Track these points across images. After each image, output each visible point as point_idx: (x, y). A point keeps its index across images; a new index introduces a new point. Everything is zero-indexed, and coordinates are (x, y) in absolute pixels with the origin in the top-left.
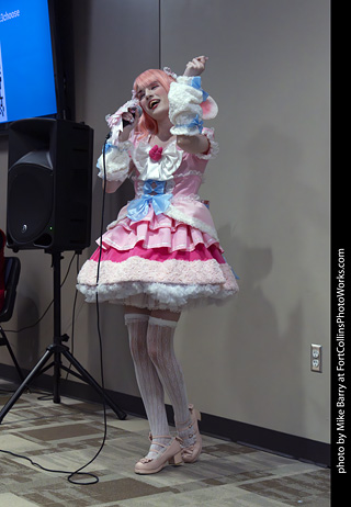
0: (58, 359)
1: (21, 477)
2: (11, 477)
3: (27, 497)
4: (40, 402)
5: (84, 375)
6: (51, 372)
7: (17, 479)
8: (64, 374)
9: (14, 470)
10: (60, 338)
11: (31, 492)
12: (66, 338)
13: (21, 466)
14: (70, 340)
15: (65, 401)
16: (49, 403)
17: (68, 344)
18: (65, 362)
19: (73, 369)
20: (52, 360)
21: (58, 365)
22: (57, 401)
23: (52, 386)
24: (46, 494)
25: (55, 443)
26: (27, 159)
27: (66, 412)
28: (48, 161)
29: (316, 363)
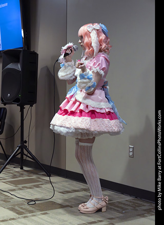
0: (22, 151)
1: (6, 200)
2: (2, 200)
3: (8, 209)
4: (14, 169)
5: (33, 158)
6: (19, 156)
7: (4, 201)
8: (25, 157)
9: (3, 198)
10: (23, 142)
11: (10, 207)
12: (26, 142)
13: (7, 196)
14: (27, 143)
15: (25, 168)
16: (18, 169)
17: (27, 144)
18: (25, 152)
19: (29, 155)
20: (20, 151)
21: (22, 153)
22: (22, 168)
23: (20, 162)
24: (17, 208)
25: (20, 186)
26: (10, 66)
27: (25, 173)
28: (18, 67)
29: (131, 154)
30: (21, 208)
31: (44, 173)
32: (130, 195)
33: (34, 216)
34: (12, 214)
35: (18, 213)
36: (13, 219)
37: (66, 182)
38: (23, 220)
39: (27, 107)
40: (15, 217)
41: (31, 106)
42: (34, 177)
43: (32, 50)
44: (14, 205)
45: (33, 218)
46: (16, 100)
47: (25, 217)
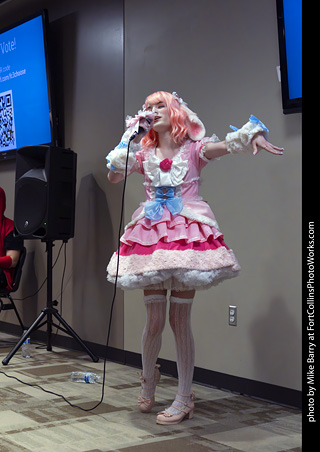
0: (50, 318)
1: (19, 400)
2: (12, 400)
3: (23, 413)
4: (37, 350)
5: (69, 330)
6: (44, 328)
7: (16, 401)
8: (54, 329)
9: (14, 396)
10: (51, 303)
11: (25, 410)
12: (56, 303)
13: (20, 393)
15: (55, 349)
16: (44, 351)
17: (57, 308)
18: (55, 321)
19: (61, 326)
20: (45, 318)
21: (50, 323)
22: (49, 349)
23: (47, 339)
24: (36, 411)
25: (45, 378)
26: (29, 174)
28: (43, 176)
30: (45, 412)
31: (88, 357)
34: (28, 422)
35: (38, 421)
36: (30, 429)
37: (125, 370)
38: (46, 431)
39: (58, 243)
40: (32, 427)
41: (65, 241)
42: (70, 363)
43: (66, 147)
44: (33, 408)
45: (64, 427)
46: (40, 232)
47: (49, 426)
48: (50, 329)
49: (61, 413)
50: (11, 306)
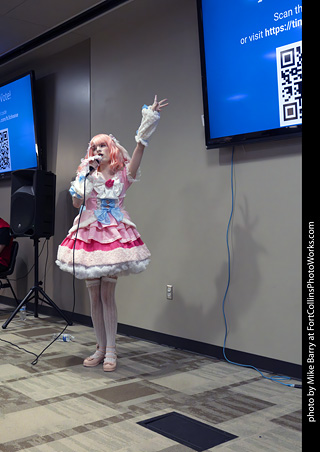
0: (37, 294)
1: (16, 356)
3: (19, 366)
4: (28, 317)
5: (51, 303)
6: (33, 301)
7: (13, 357)
8: (40, 302)
9: (12, 352)
10: (38, 283)
11: (21, 363)
12: (41, 283)
14: (43, 284)
15: (41, 316)
16: (32, 318)
17: (42, 286)
18: (41, 296)
19: (45, 299)
20: (33, 294)
21: (37, 297)
22: (36, 316)
23: (35, 309)
24: (29, 364)
25: (34, 338)
26: (21, 190)
27: (41, 322)
28: (32, 191)
29: (169, 295)
32: (169, 345)
33: (50, 373)
34: (23, 372)
35: (30, 372)
36: (24, 378)
38: (36, 379)
39: (42, 240)
40: (26, 376)
41: (48, 238)
42: (52, 326)
43: (48, 171)
44: (26, 362)
45: (49, 376)
46: (29, 232)
47: (38, 376)
48: (37, 301)
49: (47, 365)
50: (8, 285)
